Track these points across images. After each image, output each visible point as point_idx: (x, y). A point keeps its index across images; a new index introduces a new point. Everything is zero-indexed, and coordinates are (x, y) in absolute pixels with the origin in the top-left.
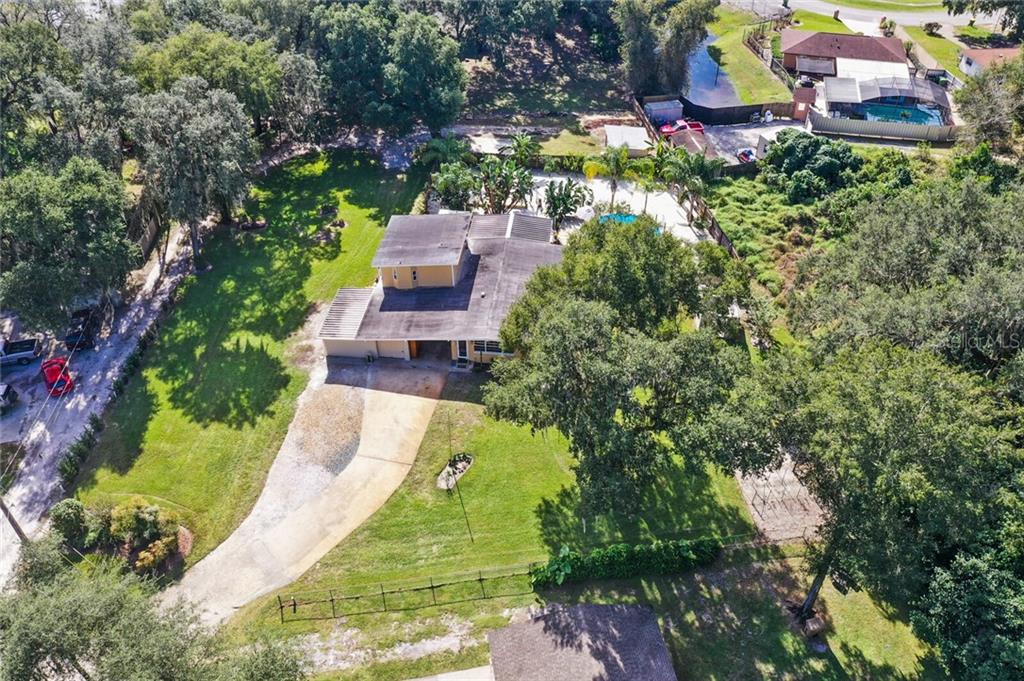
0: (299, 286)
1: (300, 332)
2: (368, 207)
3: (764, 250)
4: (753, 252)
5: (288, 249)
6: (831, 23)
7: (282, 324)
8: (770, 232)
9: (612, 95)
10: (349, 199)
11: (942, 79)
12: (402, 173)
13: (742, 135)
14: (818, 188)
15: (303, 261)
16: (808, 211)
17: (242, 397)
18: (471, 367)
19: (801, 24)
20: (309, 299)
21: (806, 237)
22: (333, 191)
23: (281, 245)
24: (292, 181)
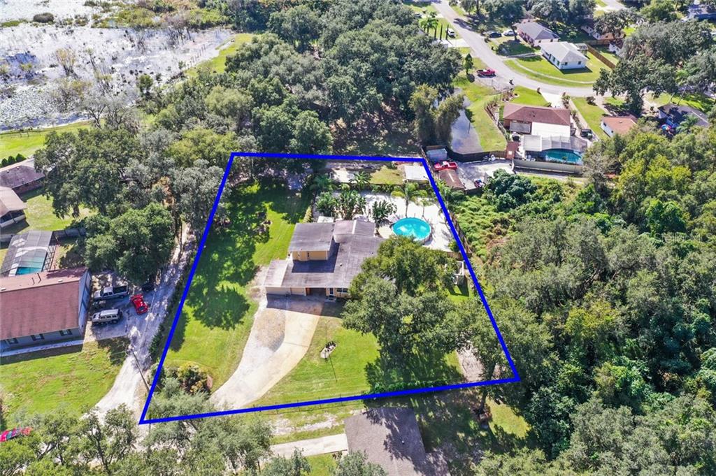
0: (250, 257)
1: (253, 281)
2: (282, 213)
3: (481, 238)
4: (476, 239)
5: (243, 237)
6: (535, 95)
7: (243, 277)
8: (485, 228)
9: (410, 143)
10: (272, 208)
11: (589, 134)
12: (298, 192)
13: (478, 169)
14: (512, 203)
15: (251, 243)
16: (506, 216)
17: (228, 314)
18: (335, 299)
19: (518, 96)
20: (256, 264)
21: (503, 230)
22: (263, 203)
23: (239, 235)
24: (241, 196)
